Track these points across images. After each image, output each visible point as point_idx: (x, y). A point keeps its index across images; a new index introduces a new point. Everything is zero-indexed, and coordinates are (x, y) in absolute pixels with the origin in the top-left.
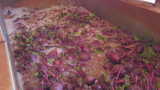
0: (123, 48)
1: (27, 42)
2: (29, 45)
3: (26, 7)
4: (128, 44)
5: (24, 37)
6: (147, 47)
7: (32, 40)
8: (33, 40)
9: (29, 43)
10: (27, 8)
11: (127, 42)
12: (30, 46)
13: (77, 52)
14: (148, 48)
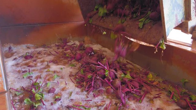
1: (37, 99)
5: (34, 90)
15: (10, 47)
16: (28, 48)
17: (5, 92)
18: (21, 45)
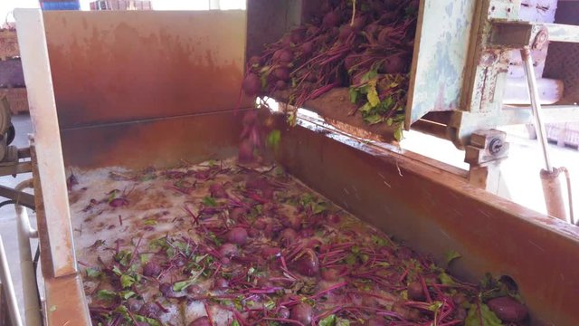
0: (413, 308)
1: (124, 286)
2: (132, 293)
3: (121, 164)
4: (428, 296)
5: (116, 270)
6: (476, 307)
7: (139, 279)
8: (143, 278)
9: (130, 288)
10: (124, 170)
11: (426, 290)
12: (132, 297)
13: (274, 321)
14: (479, 308)
15: (72, 176)
16: (113, 177)
17: (75, 275)
18: (98, 169)
